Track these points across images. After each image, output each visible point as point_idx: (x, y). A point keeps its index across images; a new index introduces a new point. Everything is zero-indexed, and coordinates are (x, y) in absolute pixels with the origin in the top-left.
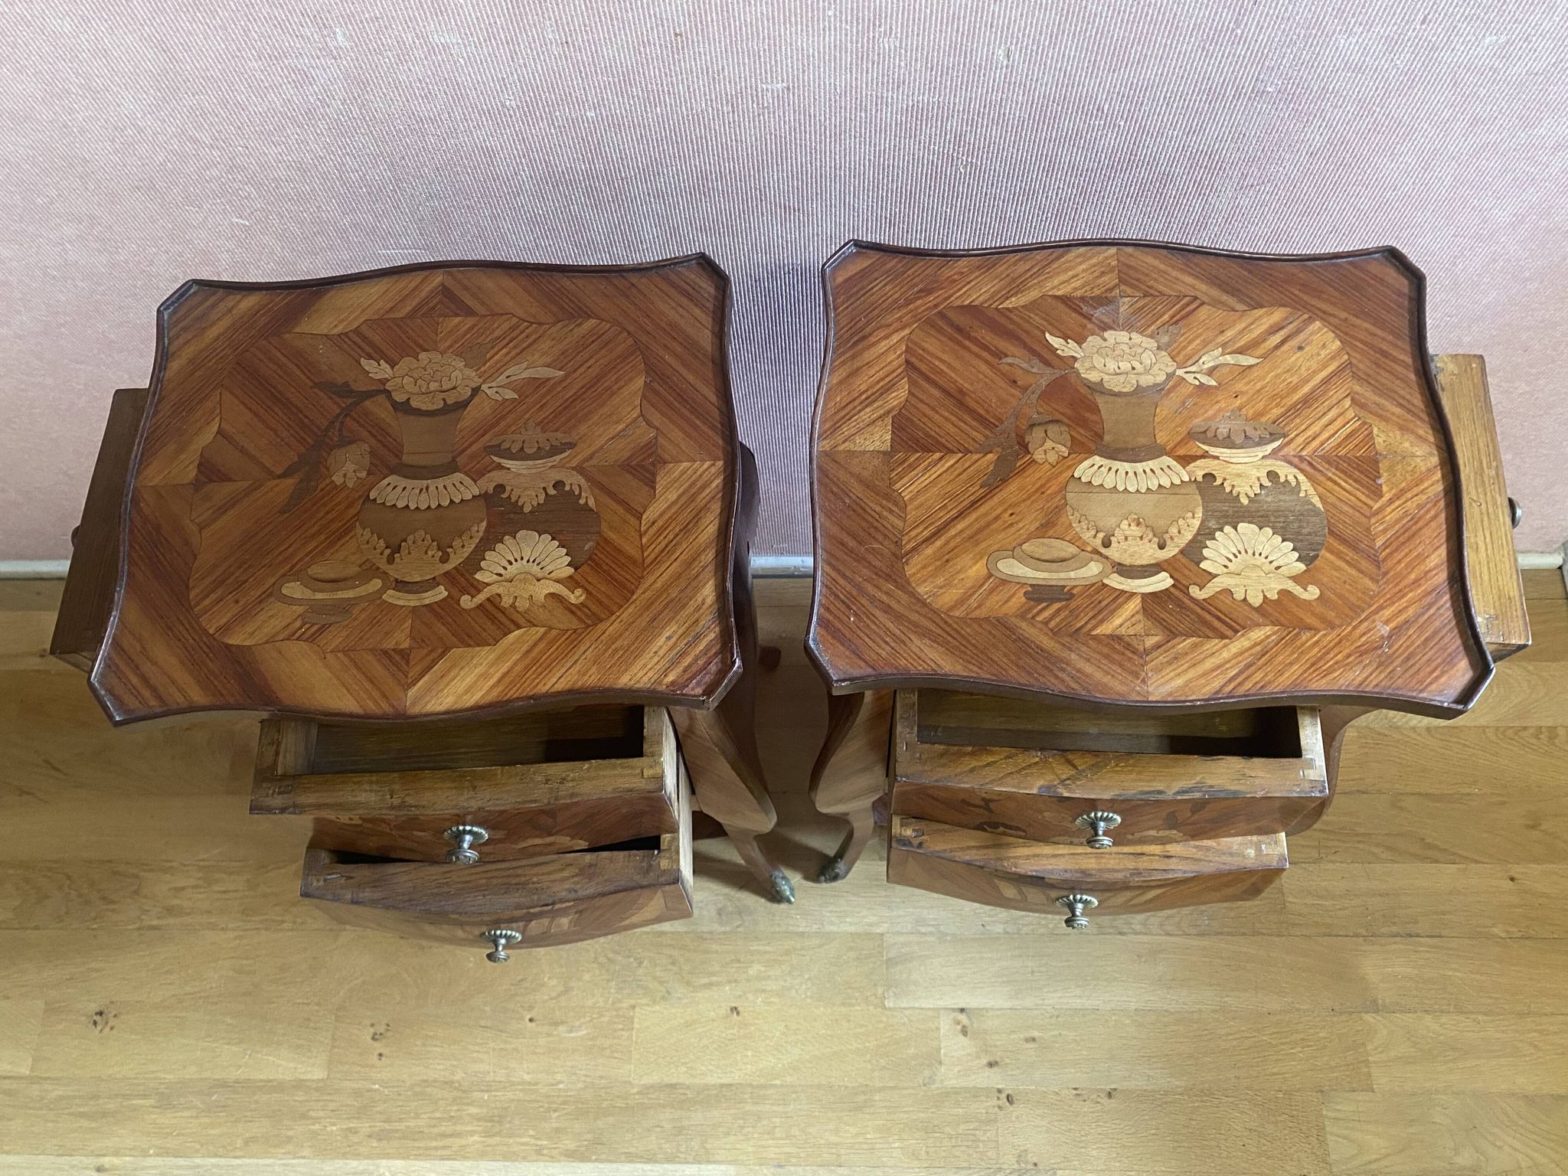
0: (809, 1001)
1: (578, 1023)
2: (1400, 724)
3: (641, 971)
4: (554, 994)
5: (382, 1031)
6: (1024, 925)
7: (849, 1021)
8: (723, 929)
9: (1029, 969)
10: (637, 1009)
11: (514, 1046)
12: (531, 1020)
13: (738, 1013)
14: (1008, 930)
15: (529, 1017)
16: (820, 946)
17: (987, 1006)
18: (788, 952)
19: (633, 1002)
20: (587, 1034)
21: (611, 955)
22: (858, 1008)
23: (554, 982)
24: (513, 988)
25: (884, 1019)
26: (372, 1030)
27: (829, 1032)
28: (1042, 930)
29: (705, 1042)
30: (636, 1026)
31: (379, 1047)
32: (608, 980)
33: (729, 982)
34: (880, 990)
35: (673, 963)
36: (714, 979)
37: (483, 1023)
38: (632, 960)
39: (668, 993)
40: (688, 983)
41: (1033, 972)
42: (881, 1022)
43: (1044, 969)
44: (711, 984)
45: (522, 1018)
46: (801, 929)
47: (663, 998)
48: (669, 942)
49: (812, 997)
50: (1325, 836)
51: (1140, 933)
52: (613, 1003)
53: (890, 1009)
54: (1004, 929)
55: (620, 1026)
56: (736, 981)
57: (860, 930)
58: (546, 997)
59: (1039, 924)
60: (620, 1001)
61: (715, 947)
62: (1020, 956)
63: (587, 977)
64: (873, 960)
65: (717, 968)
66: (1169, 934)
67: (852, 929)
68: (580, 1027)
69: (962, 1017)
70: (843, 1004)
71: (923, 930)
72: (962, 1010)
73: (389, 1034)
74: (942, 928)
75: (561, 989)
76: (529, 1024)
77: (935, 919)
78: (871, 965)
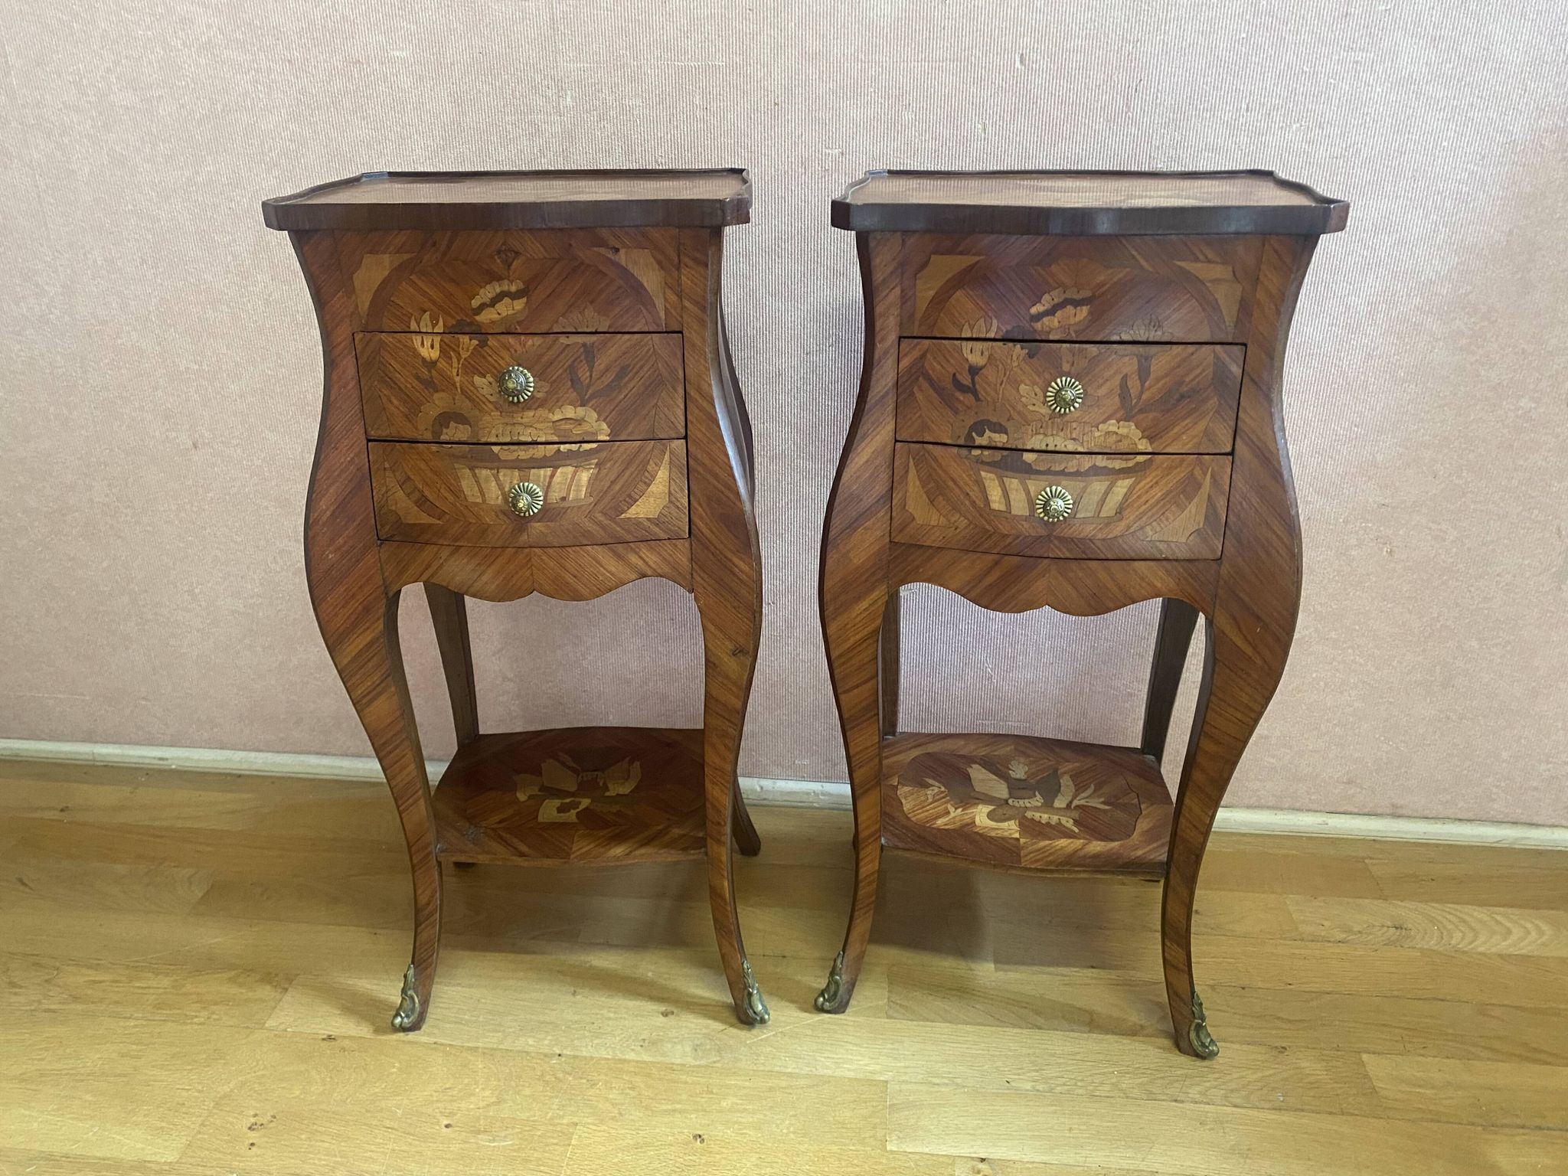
0: (792, 1136)
1: (503, 1134)
2: (1465, 949)
3: (591, 1092)
4: (481, 1104)
5: (264, 1121)
6: (1058, 1085)
7: (840, 1160)
8: (698, 1063)
9: (1068, 1127)
10: (578, 1127)
11: (419, 1149)
12: (447, 1126)
13: (702, 1141)
14: (1040, 1087)
15: (446, 1122)
16: (810, 1087)
17: (1014, 1158)
18: (771, 1089)
19: (576, 1120)
20: (512, 1145)
21: (561, 1075)
22: (853, 1148)
23: (487, 1093)
24: (435, 1094)
25: (884, 1161)
26: (253, 1120)
27: (812, 1168)
28: (1081, 1091)
29: (656, 1165)
30: (574, 1142)
31: (253, 1136)
32: (551, 1097)
33: (697, 1110)
34: (880, 1133)
35: (633, 1088)
36: (678, 1106)
37: (388, 1123)
38: (584, 1081)
39: (620, 1114)
40: (646, 1108)
41: (1070, 1130)
42: (881, 1163)
43: (1085, 1127)
44: (674, 1111)
45: (437, 1123)
46: (790, 1070)
47: (613, 1118)
48: (632, 1069)
49: (794, 1133)
50: (1406, 1032)
51: (1200, 1103)
52: (552, 1119)
53: (892, 1152)
54: (1033, 1087)
55: (555, 1141)
56: (705, 1111)
57: (861, 1076)
58: (472, 1106)
59: (1076, 1085)
60: (561, 1117)
61: (683, 1077)
62: (1054, 1112)
63: (527, 1092)
64: (874, 1104)
65: (684, 1097)
66: (1235, 1106)
67: (851, 1075)
68: (505, 1137)
69: (981, 1166)
70: (834, 1143)
71: (936, 1081)
72: (983, 1160)
73: (272, 1125)
74: (959, 1081)
75: (494, 1099)
76: (445, 1130)
77: (950, 1073)
78: (871, 1109)
